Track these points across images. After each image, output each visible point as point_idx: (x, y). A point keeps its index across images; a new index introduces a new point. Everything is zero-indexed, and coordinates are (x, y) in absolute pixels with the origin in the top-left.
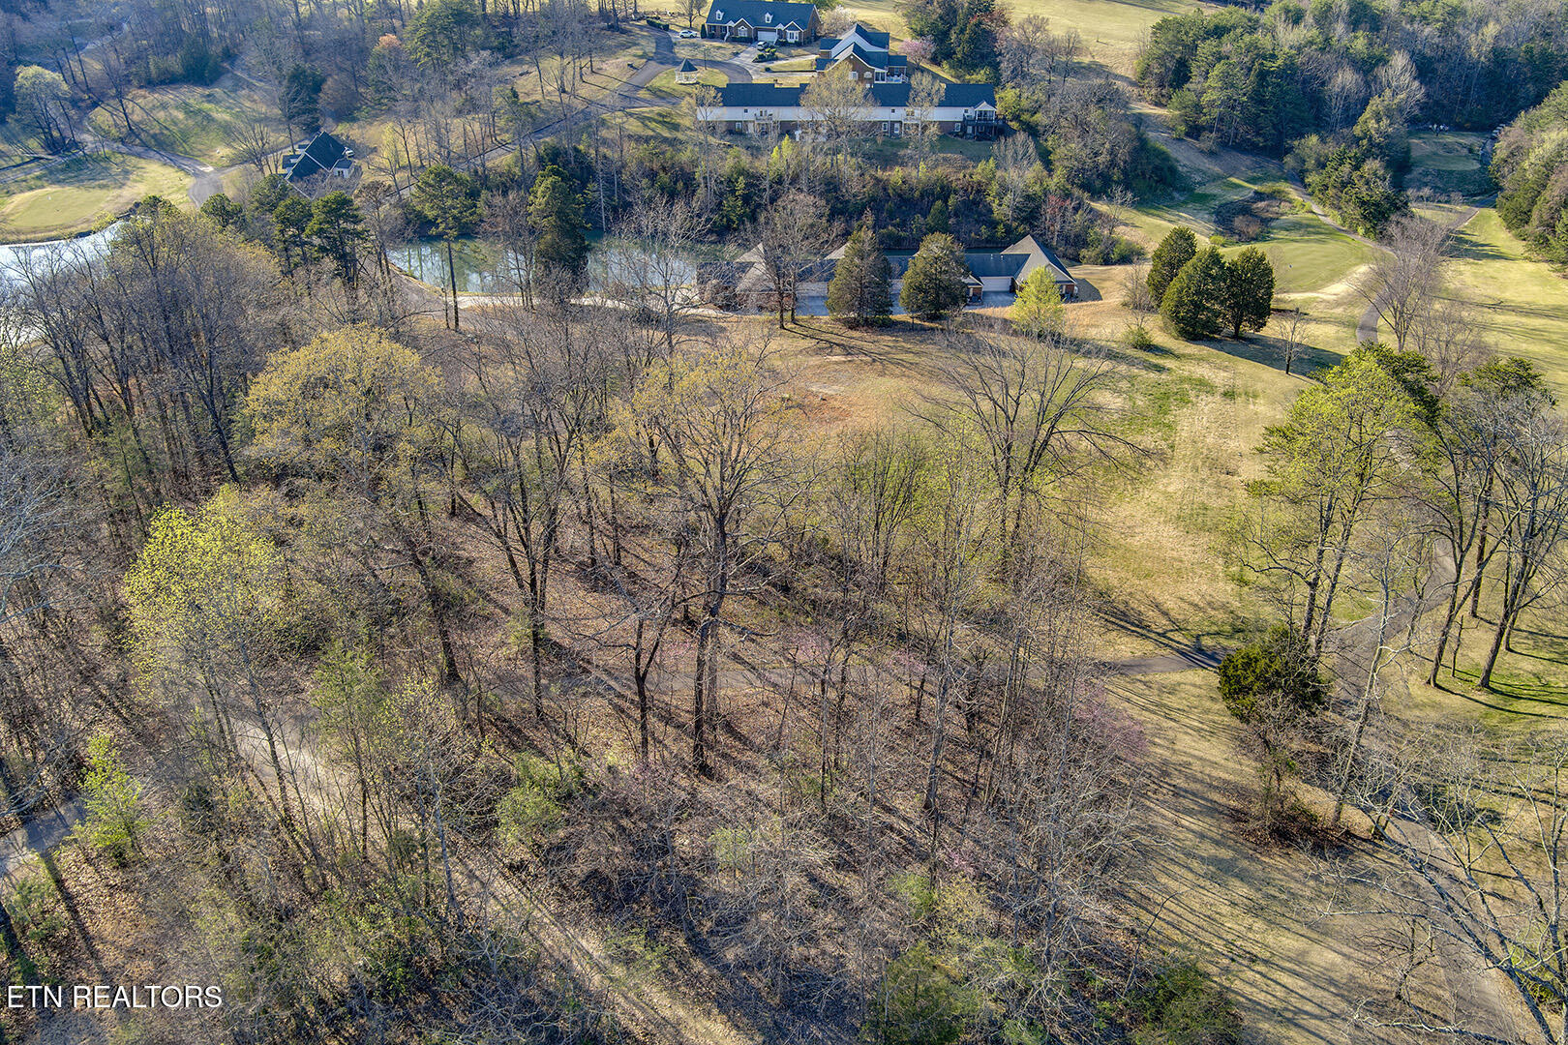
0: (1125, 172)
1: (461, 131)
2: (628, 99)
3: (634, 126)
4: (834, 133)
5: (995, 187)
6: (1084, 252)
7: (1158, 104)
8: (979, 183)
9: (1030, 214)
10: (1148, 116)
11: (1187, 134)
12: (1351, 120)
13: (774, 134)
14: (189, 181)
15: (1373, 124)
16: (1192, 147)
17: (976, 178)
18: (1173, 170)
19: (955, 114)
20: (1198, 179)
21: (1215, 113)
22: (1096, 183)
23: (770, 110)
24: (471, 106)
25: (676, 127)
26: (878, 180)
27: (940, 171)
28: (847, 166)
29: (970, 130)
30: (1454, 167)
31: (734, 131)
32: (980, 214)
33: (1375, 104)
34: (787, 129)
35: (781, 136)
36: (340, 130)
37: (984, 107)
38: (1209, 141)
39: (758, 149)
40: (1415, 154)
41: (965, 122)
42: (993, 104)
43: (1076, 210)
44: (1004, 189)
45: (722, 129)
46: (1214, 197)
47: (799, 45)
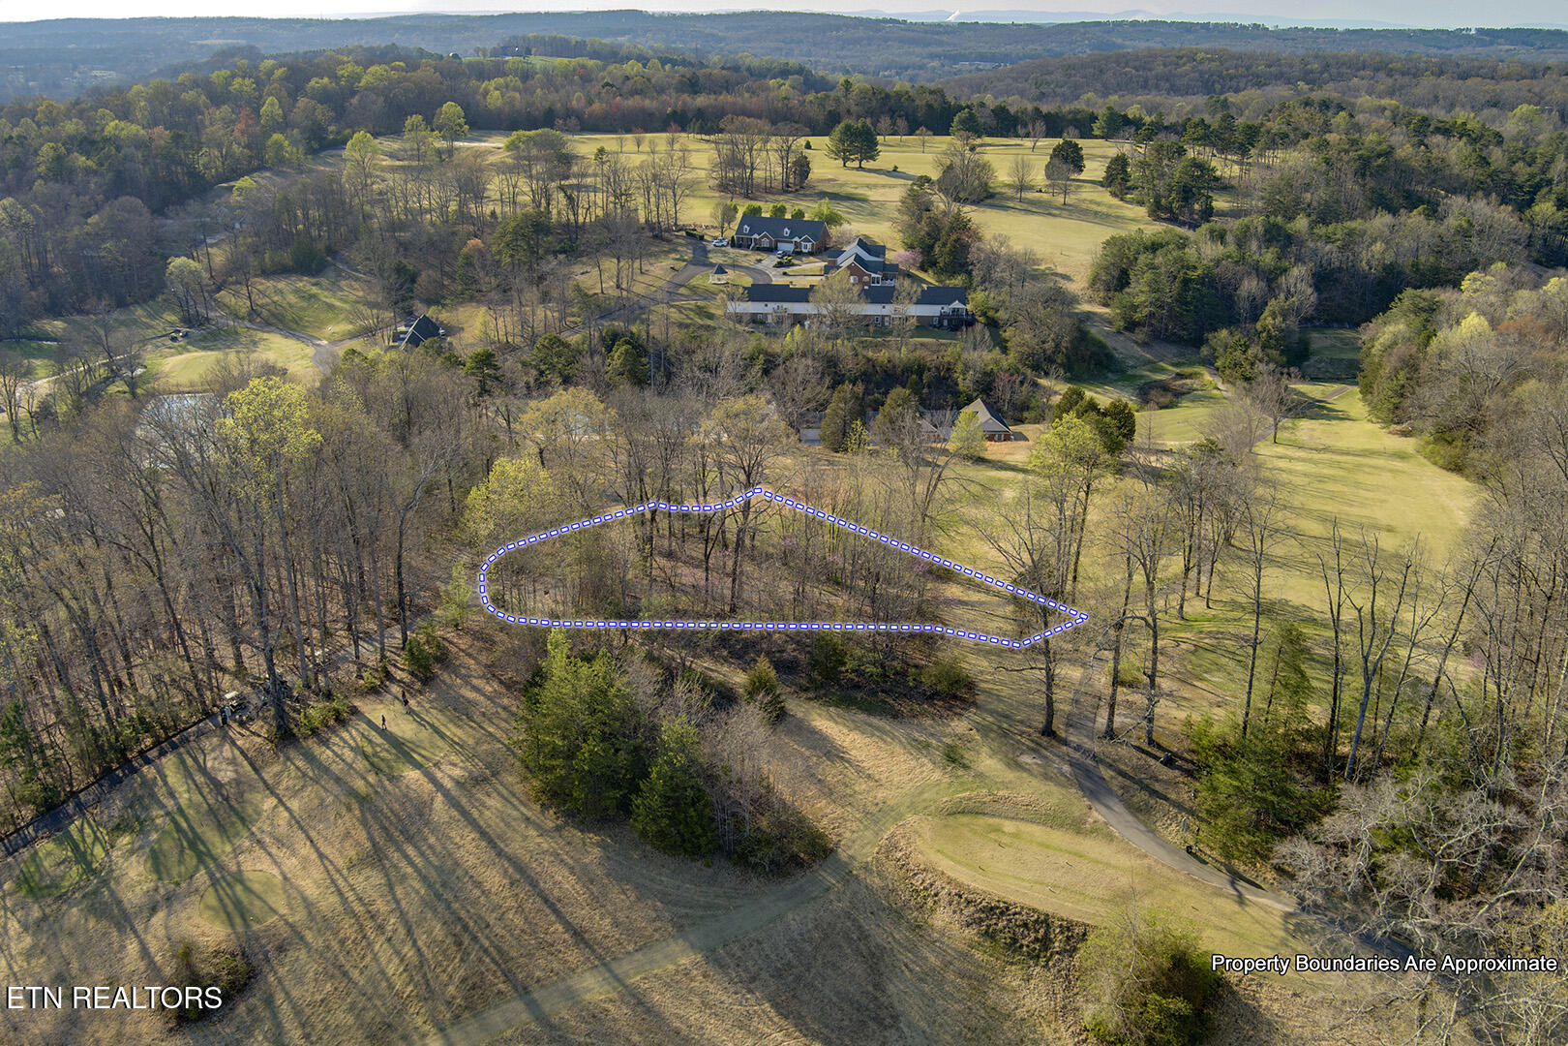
0: (1068, 357)
1: (543, 315)
2: (672, 293)
3: (675, 315)
4: (835, 323)
5: (960, 367)
6: (1026, 414)
7: (1106, 305)
8: (949, 363)
9: (986, 387)
10: (1095, 314)
11: (1126, 328)
12: (1255, 318)
13: (787, 323)
14: (310, 351)
15: (1270, 320)
16: (1129, 339)
17: (946, 359)
18: (1109, 356)
19: (933, 311)
20: (1131, 363)
21: (1146, 311)
22: (1040, 363)
23: (785, 305)
24: (545, 298)
25: (711, 316)
26: (869, 360)
27: (917, 354)
28: (844, 348)
29: (945, 323)
30: (1343, 356)
31: (756, 321)
32: (949, 386)
33: (1273, 304)
34: (799, 320)
35: (793, 325)
36: (432, 312)
37: (957, 305)
38: (1140, 335)
39: (775, 334)
40: (1314, 346)
41: (942, 317)
42: (964, 301)
43: (1022, 383)
44: (967, 368)
45: (746, 319)
46: (1142, 377)
47: (811, 254)
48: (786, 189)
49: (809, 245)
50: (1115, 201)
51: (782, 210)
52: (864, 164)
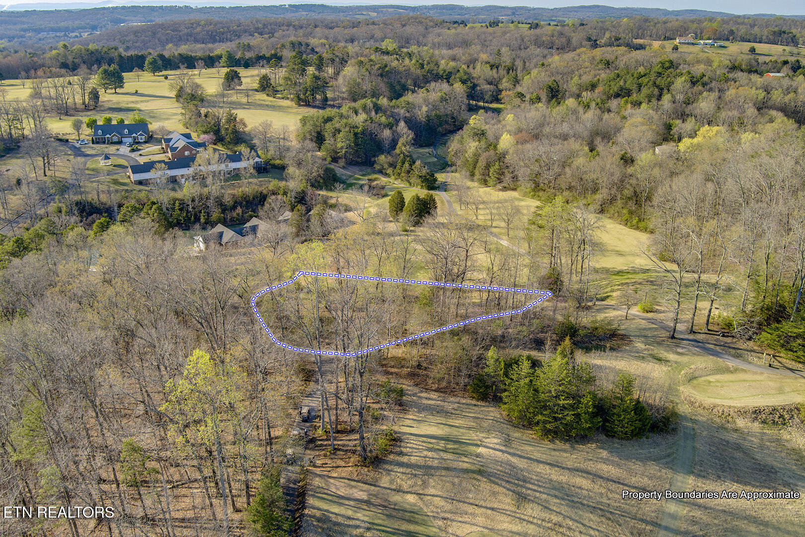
2: (83, 174)
11: (333, 161)
15: (403, 148)
16: (337, 166)
20: (345, 178)
21: (343, 151)
23: (166, 172)
26: (232, 195)
31: (151, 183)
34: (175, 179)
38: (342, 163)
41: (250, 167)
42: (260, 158)
45: (145, 183)
47: (146, 142)
48: (87, 108)
49: (143, 137)
50: (271, 99)
51: (110, 120)
52: (118, 90)
